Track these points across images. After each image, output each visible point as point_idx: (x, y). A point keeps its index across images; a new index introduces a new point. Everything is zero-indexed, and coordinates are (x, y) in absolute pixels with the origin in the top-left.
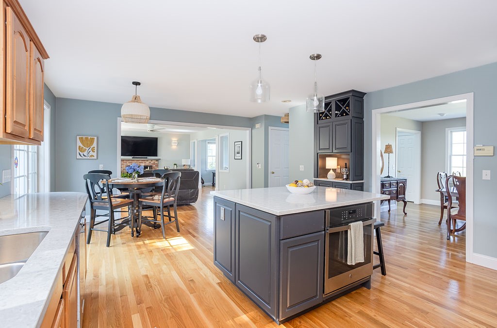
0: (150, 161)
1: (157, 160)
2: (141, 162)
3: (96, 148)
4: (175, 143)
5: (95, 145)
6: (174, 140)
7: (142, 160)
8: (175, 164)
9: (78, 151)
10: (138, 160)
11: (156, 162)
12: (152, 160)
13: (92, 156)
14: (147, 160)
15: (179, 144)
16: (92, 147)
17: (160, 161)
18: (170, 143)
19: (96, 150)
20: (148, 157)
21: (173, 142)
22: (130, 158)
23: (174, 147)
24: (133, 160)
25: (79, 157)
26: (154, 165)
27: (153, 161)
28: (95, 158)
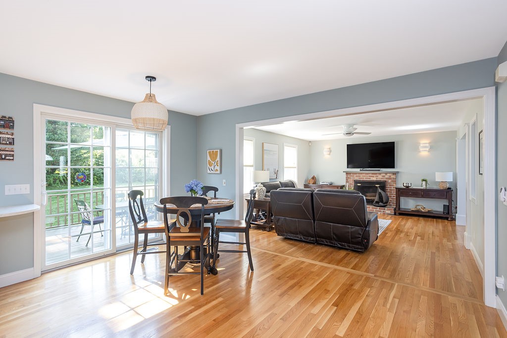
0: (384, 175)
1: (395, 173)
2: (371, 175)
3: (219, 162)
4: (425, 147)
5: (218, 159)
6: (425, 142)
7: (373, 174)
8: (424, 180)
9: (208, 165)
10: (368, 174)
11: (393, 176)
12: (386, 174)
13: (217, 170)
14: (380, 174)
15: (432, 148)
16: (217, 160)
17: (399, 174)
18: (416, 148)
19: (219, 164)
20: (382, 169)
21: (421, 145)
22: (358, 170)
23: (424, 153)
24: (361, 173)
25: (209, 172)
26: (390, 181)
27: (388, 174)
28: (219, 172)
